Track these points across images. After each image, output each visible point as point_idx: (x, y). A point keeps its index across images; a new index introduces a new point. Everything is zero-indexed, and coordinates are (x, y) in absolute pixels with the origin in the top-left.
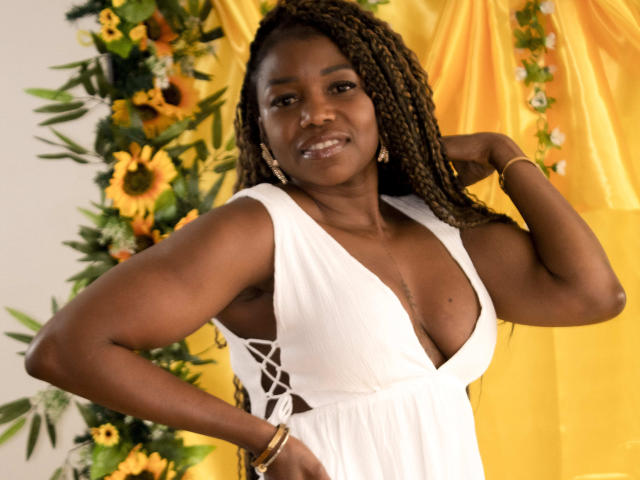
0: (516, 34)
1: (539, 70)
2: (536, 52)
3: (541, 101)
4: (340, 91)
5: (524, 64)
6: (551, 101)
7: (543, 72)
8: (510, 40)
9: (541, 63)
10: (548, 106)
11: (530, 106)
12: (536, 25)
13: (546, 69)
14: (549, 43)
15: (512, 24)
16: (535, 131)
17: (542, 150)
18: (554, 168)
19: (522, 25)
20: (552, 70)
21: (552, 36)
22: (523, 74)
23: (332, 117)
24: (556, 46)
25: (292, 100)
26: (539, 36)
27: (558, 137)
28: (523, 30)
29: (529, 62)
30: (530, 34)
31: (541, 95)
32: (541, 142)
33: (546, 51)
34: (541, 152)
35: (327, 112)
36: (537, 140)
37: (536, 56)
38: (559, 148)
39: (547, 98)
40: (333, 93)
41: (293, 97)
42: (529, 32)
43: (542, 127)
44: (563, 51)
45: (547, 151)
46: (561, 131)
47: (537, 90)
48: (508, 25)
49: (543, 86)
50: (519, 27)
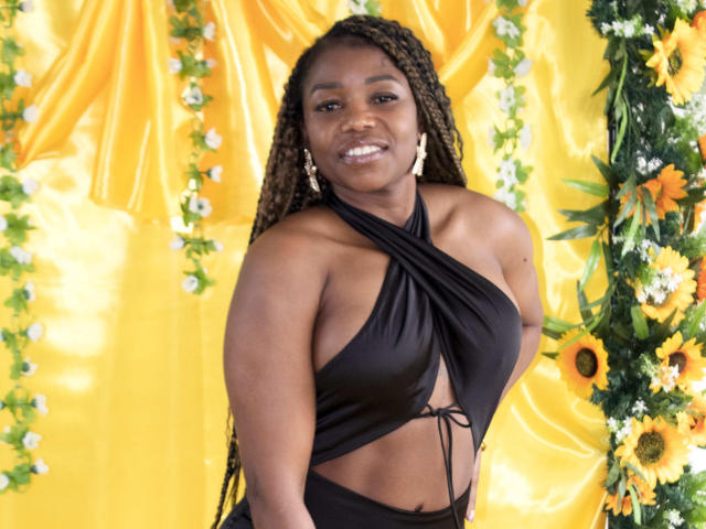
0: (172, 20)
1: (196, 63)
2: (193, 43)
3: (196, 98)
4: (381, 101)
5: (179, 54)
6: (208, 98)
7: (200, 66)
8: (165, 28)
9: (199, 56)
10: (204, 104)
11: (185, 103)
12: (194, 13)
13: (204, 63)
14: (208, 33)
15: (168, 10)
16: (189, 131)
17: (197, 152)
18: (208, 174)
19: (179, 11)
20: (211, 63)
21: (212, 25)
22: (178, 66)
23: (372, 123)
24: (215, 37)
25: (336, 107)
26: (197, 25)
27: (214, 140)
28: (180, 17)
29: (186, 54)
30: (188, 23)
31: (198, 91)
32: (195, 144)
33: (206, 42)
34: (195, 155)
35: (368, 119)
36: (191, 140)
37: (193, 47)
38: (214, 151)
39: (204, 95)
40: (375, 103)
41: (336, 104)
42: (186, 20)
43: (197, 128)
44: (223, 44)
45: (202, 154)
46: (218, 132)
47: (193, 85)
48: (163, 10)
49: (200, 82)
50: (176, 14)
